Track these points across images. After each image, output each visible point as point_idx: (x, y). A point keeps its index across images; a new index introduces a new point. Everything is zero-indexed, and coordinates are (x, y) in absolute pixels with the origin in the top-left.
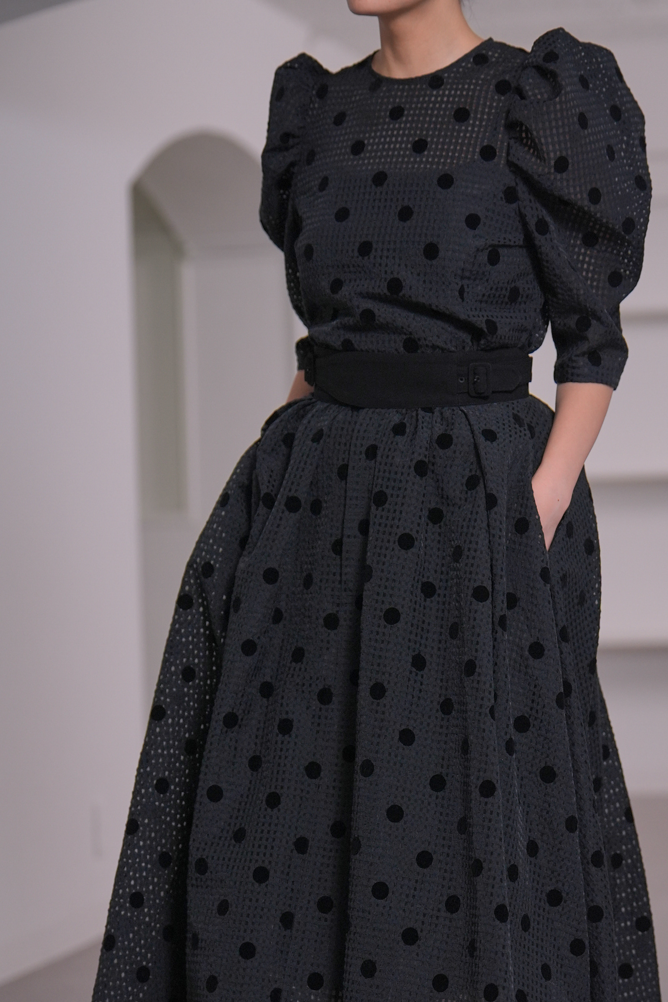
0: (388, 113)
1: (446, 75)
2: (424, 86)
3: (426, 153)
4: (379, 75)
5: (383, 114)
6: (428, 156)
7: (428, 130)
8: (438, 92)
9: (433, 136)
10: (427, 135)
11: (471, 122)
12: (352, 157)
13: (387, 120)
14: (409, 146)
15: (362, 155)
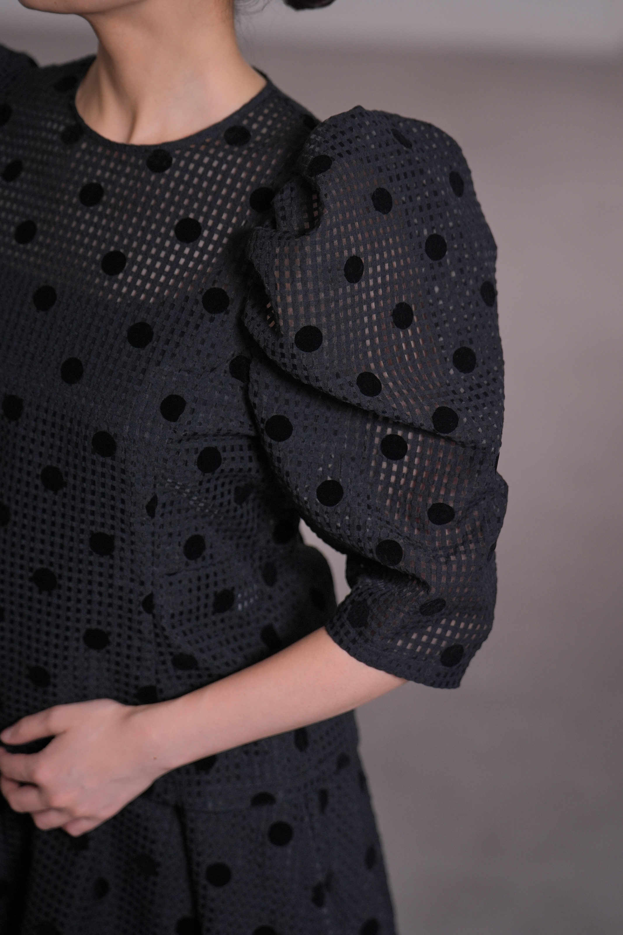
0: (79, 190)
1: (178, 152)
2: (140, 162)
3: (121, 276)
4: (82, 121)
5: (71, 188)
6: (122, 283)
7: (131, 237)
8: (158, 179)
9: (137, 251)
10: (128, 248)
11: (201, 244)
12: (14, 242)
13: (75, 200)
14: (98, 257)
15: (29, 246)
